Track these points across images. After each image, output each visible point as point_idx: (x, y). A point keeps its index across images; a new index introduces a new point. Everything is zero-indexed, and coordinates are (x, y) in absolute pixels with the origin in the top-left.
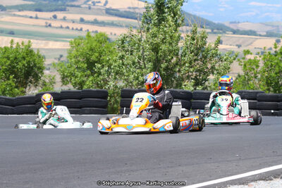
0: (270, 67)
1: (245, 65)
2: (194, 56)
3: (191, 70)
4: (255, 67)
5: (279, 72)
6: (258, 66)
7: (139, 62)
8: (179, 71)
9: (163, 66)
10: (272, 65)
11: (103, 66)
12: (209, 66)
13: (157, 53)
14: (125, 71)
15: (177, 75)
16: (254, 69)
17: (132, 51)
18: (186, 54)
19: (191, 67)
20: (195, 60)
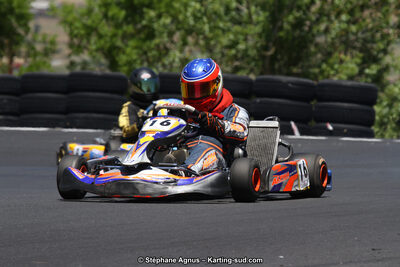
3: (354, 28)
7: (238, 10)
8: (327, 31)
9: (291, 18)
11: (159, 16)
14: (206, 28)
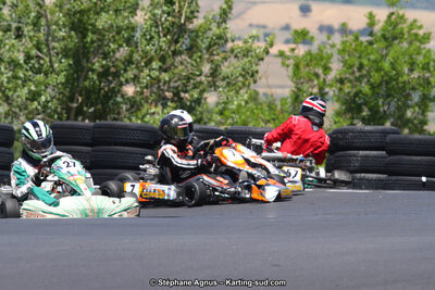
0: (357, 71)
1: (297, 66)
2: (170, 42)
4: (320, 71)
5: (380, 85)
6: (327, 69)
10: (361, 67)
12: (206, 68)
13: (85, 36)
15: (130, 90)
16: (317, 76)
17: (18, 29)
18: (152, 38)
19: (165, 71)
20: (175, 53)
